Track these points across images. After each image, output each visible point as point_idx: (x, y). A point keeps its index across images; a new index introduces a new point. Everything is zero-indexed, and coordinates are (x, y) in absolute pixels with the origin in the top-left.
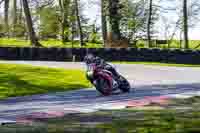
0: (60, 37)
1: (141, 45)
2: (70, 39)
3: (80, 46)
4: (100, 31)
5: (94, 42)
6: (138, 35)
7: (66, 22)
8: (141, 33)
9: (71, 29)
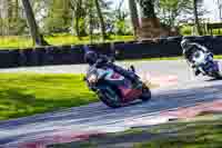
0: (73, 31)
1: (187, 32)
2: (87, 32)
3: (101, 41)
4: (129, 18)
5: (120, 33)
6: (182, 18)
7: (79, 8)
8: (185, 16)
9: (87, 17)
